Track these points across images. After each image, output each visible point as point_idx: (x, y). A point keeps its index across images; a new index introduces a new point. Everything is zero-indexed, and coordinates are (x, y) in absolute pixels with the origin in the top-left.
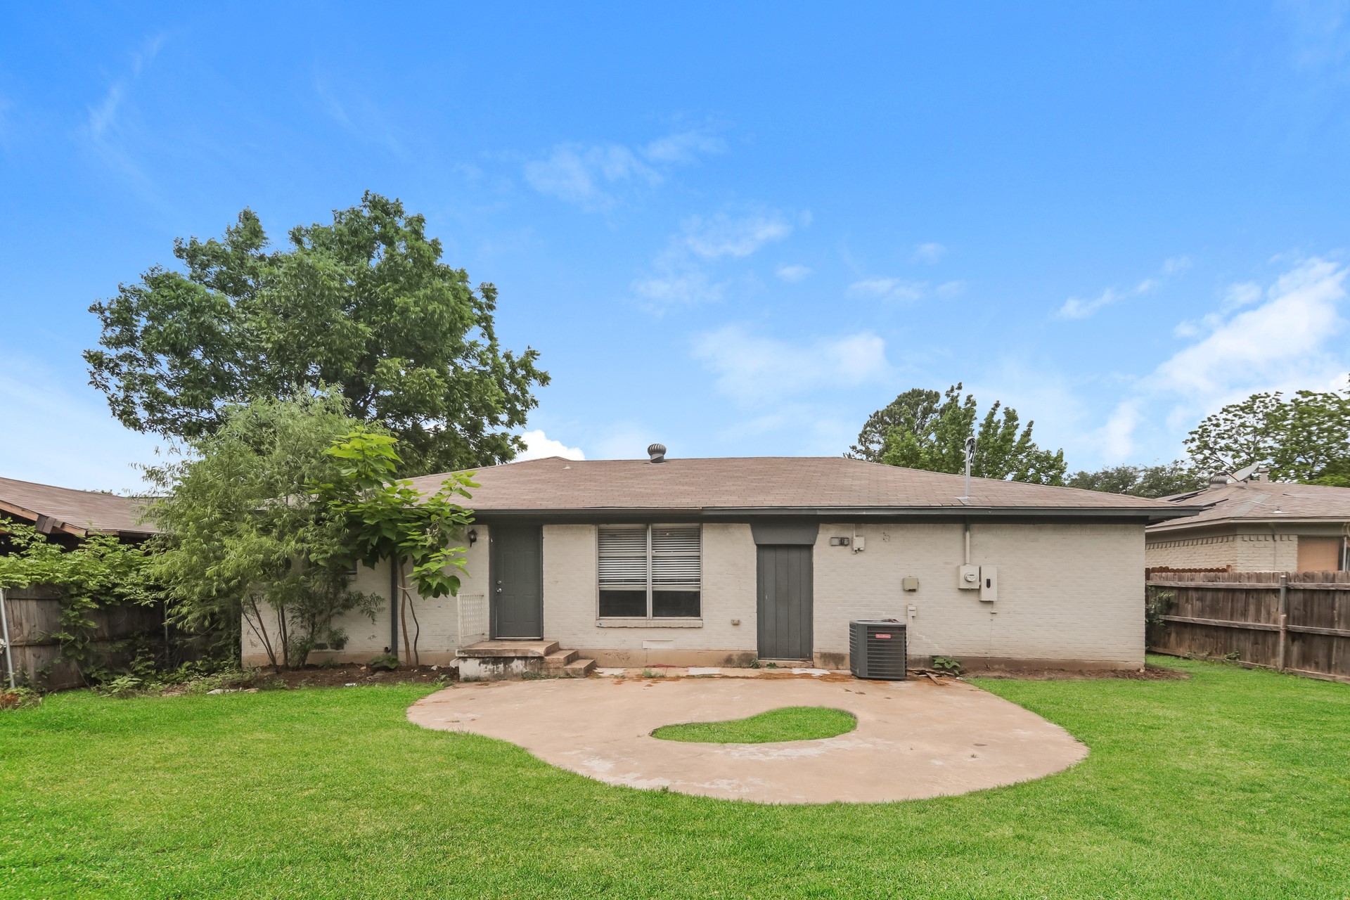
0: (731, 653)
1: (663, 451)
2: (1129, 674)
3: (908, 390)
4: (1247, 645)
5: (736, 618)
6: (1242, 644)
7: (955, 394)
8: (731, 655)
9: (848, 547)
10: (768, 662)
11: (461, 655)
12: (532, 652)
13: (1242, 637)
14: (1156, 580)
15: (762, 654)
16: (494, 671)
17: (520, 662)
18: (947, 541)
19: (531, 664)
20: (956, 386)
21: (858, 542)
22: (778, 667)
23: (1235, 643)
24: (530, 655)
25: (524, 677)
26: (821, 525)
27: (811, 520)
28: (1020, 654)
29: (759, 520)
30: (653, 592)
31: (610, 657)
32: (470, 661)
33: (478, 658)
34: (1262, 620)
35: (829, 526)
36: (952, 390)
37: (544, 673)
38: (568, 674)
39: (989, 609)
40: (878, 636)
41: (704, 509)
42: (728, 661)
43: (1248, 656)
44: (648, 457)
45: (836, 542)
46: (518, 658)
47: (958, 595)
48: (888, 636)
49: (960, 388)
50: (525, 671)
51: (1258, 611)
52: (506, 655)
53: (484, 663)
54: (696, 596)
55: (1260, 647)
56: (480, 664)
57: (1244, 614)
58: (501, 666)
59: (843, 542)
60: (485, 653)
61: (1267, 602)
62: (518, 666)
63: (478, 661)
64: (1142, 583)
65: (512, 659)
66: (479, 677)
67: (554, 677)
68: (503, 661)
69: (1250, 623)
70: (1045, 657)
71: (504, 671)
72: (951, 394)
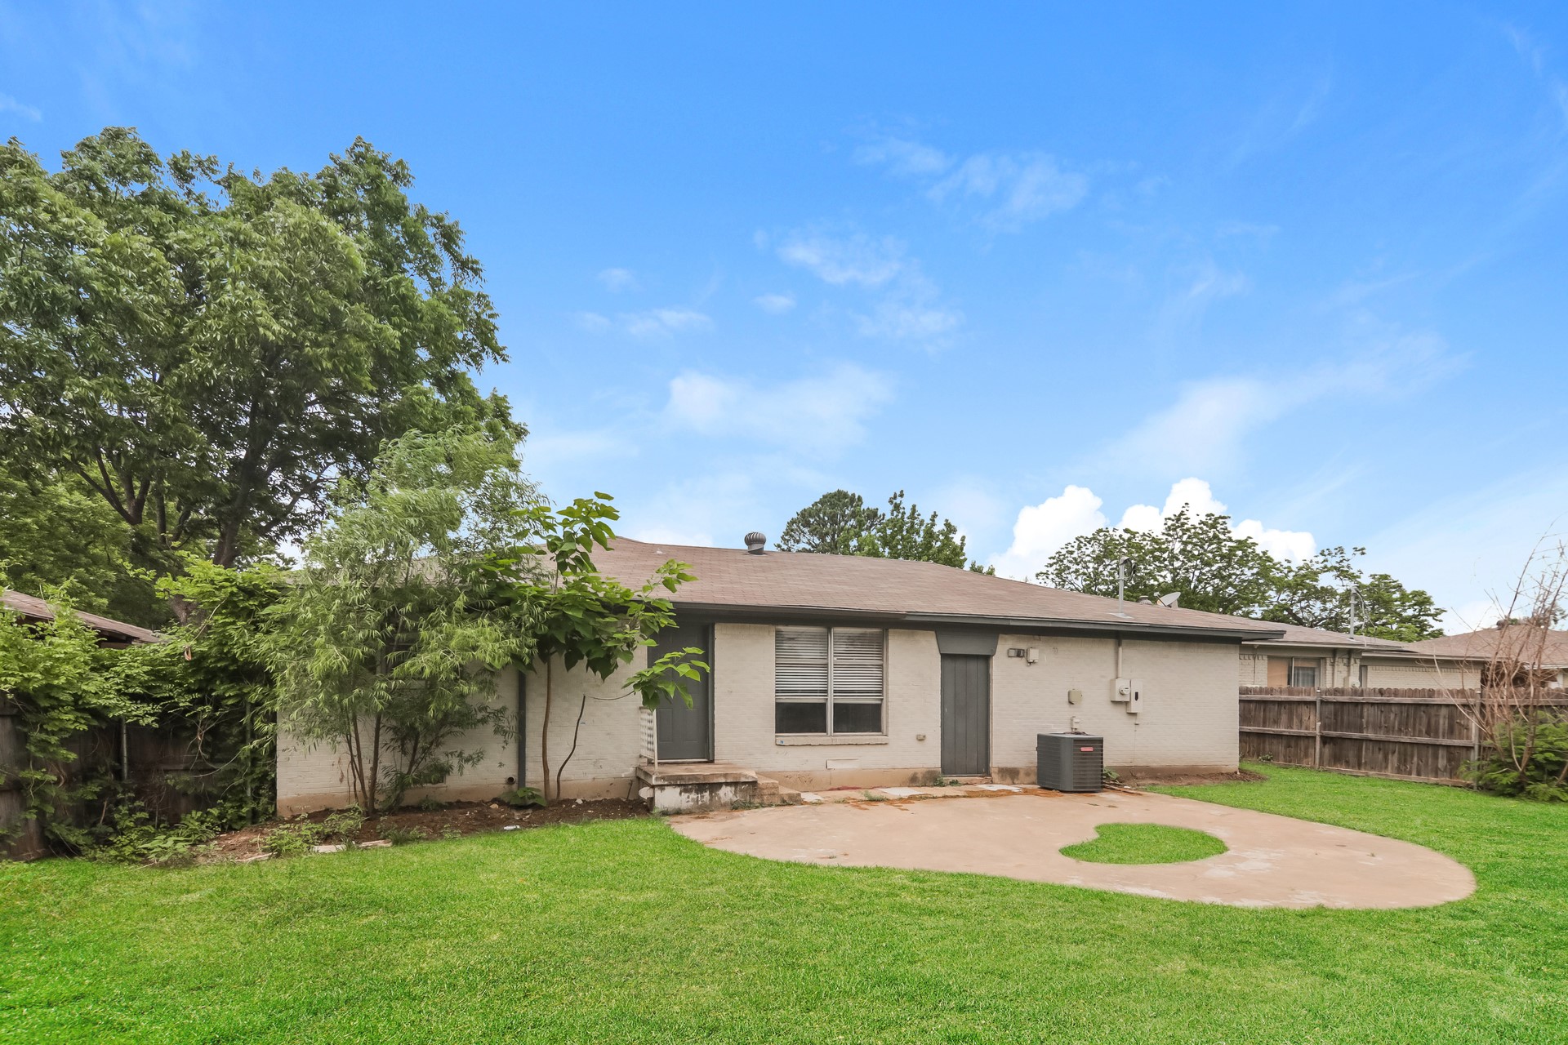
0: (916, 771)
1: (762, 541)
2: (1231, 776)
3: (833, 490)
4: (1280, 748)
5: (922, 733)
6: (1274, 747)
7: (898, 501)
8: (915, 774)
9: (1024, 659)
10: (951, 779)
11: (660, 783)
12: (746, 776)
13: (1275, 741)
14: (1244, 697)
15: (947, 769)
16: (698, 801)
17: (729, 788)
18: (1101, 655)
19: (741, 791)
20: (898, 493)
21: (1034, 654)
22: (961, 785)
23: (1267, 746)
24: (743, 780)
25: (735, 807)
26: (1000, 635)
27: (993, 629)
28: (1155, 762)
29: (943, 627)
30: (835, 704)
31: (791, 780)
32: (668, 790)
33: (679, 785)
34: (1294, 727)
35: (1007, 636)
36: (895, 498)
37: (757, 801)
38: (784, 801)
39: (1133, 720)
40: (1083, 749)
41: (909, 614)
42: (913, 781)
43: (1281, 757)
44: (746, 547)
45: (1013, 653)
46: (727, 784)
47: (1110, 707)
48: (1091, 749)
49: (902, 495)
50: (735, 799)
51: (1290, 720)
52: (715, 781)
53: (686, 791)
54: (877, 708)
55: (1292, 750)
56: (680, 794)
57: (1276, 722)
58: (707, 794)
59: (1019, 654)
60: (689, 779)
61: (1299, 712)
62: (726, 794)
63: (678, 790)
64: (1237, 697)
65: (720, 785)
66: (680, 809)
67: (770, 805)
68: (709, 789)
69: (1282, 729)
70: (1172, 764)
71: (711, 800)
72: (894, 501)
